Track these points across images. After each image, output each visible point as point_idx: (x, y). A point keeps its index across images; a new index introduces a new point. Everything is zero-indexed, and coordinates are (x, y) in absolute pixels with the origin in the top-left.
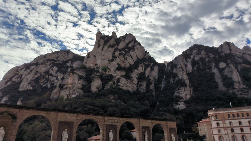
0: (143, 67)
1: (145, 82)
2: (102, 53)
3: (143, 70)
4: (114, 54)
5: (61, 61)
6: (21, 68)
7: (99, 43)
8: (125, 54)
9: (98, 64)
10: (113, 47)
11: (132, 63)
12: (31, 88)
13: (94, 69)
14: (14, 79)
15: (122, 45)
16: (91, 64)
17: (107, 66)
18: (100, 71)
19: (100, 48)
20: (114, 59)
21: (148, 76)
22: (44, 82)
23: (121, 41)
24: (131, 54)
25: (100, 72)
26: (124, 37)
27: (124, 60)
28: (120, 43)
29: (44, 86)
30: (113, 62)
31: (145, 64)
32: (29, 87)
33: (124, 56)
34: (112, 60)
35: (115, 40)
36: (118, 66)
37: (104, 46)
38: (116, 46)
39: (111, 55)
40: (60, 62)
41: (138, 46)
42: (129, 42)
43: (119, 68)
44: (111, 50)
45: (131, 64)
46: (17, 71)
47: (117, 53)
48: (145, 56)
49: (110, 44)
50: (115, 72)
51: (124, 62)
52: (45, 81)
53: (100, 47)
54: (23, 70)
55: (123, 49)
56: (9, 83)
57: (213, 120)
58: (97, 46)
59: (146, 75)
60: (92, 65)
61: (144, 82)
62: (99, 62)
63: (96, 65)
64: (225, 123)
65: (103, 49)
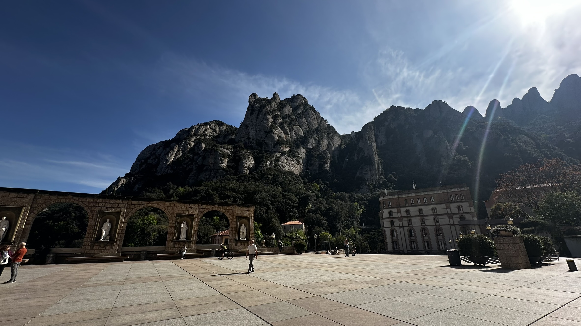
0: (315, 140)
2: (256, 122)
3: (316, 144)
4: (273, 122)
5: (210, 136)
6: (158, 146)
7: (253, 108)
8: (291, 123)
9: (251, 137)
10: (273, 114)
11: (301, 135)
12: (171, 172)
14: (150, 161)
15: (286, 111)
16: (241, 138)
17: (262, 140)
19: (254, 116)
20: (273, 130)
21: (323, 152)
22: (187, 163)
23: (285, 105)
24: (299, 123)
26: (291, 99)
28: (285, 108)
29: (188, 168)
30: (271, 134)
31: (318, 135)
32: (169, 170)
33: (288, 126)
34: (271, 132)
35: (277, 103)
36: (278, 140)
37: (259, 113)
38: (278, 113)
39: (269, 125)
40: (208, 137)
41: (310, 111)
42: (298, 107)
43: (280, 142)
44: (270, 117)
45: (299, 136)
46: (154, 150)
47: (278, 122)
48: (320, 124)
49: (268, 110)
50: (273, 147)
51: (288, 134)
52: (189, 163)
53: (254, 113)
54: (161, 148)
55: (287, 116)
56: (144, 166)
57: (385, 207)
58: (250, 112)
62: (252, 135)
63: (249, 138)
64: (400, 212)
65: (259, 116)
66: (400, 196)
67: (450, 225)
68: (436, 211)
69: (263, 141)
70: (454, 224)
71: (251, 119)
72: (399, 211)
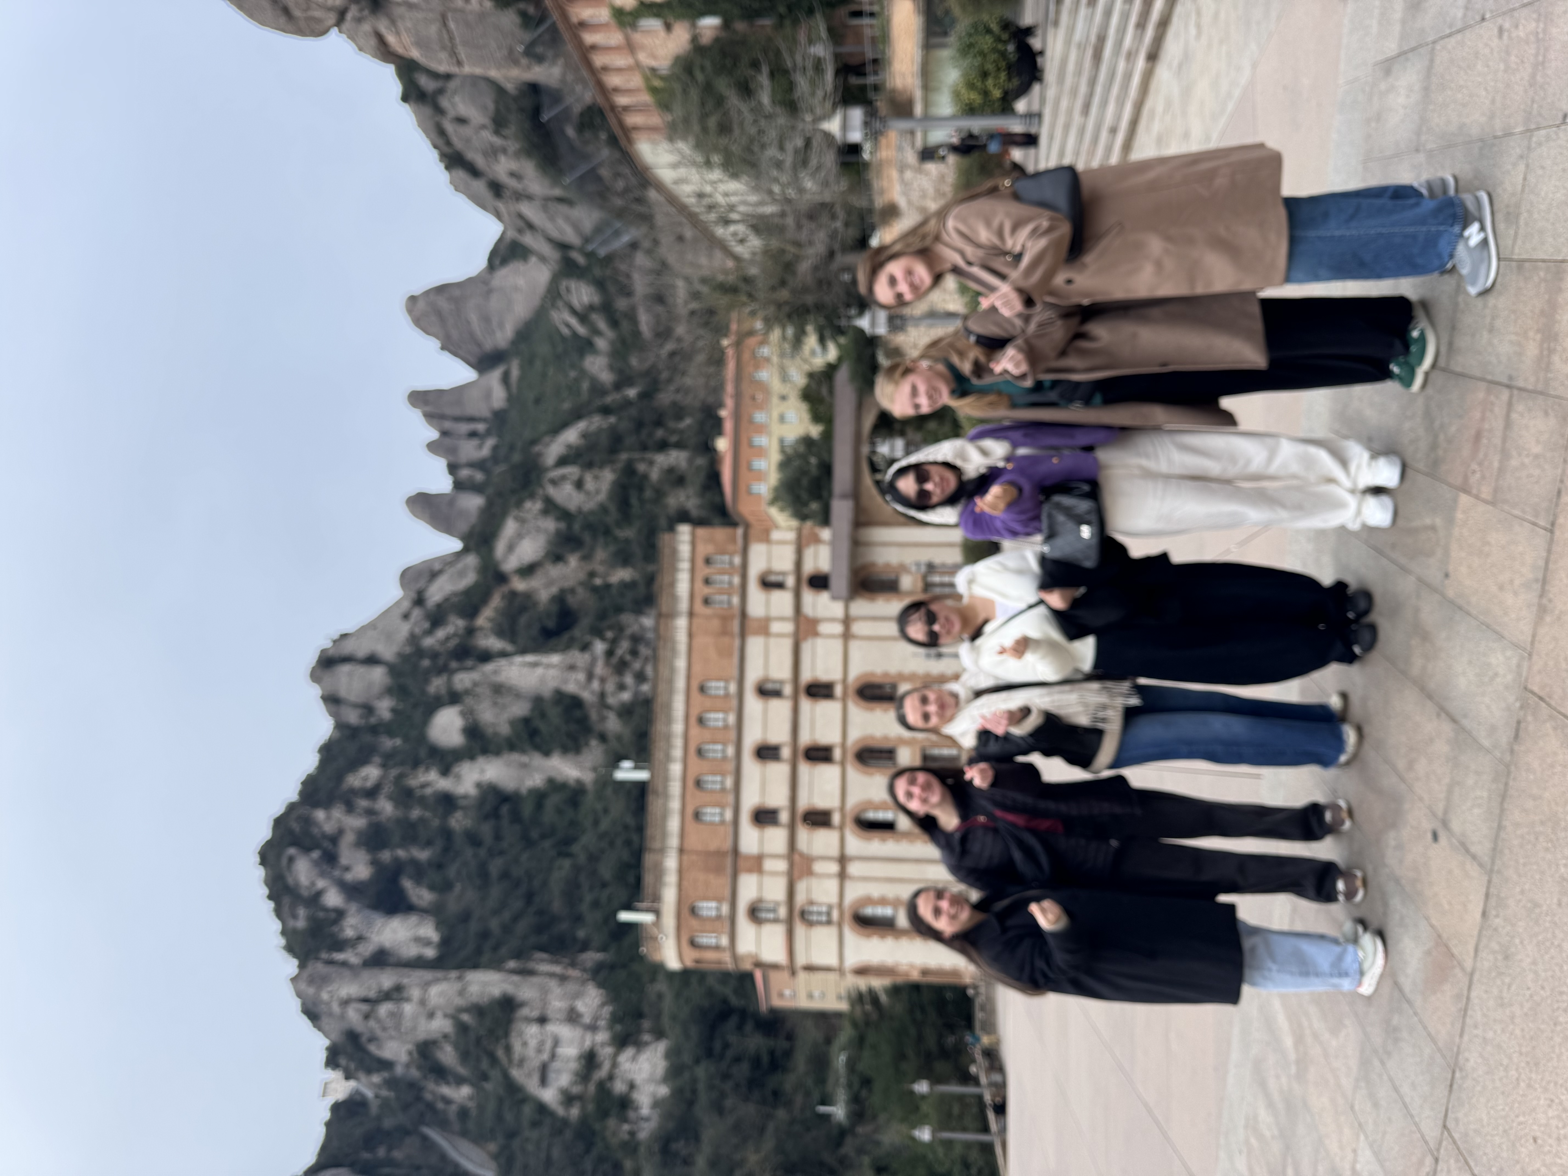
57: (724, 941)
64: (760, 858)
66: (674, 842)
67: (847, 636)
68: (774, 682)
70: (847, 621)
72: (757, 864)
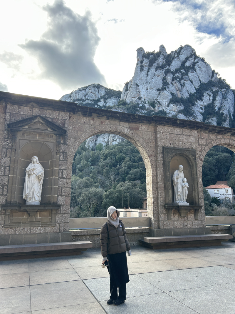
0: (210, 96)
1: (214, 119)
2: (147, 80)
3: (211, 101)
4: (164, 79)
7: (142, 64)
8: (182, 78)
9: (142, 96)
10: (163, 68)
11: (193, 91)
13: (138, 104)
15: (175, 65)
16: (133, 98)
18: (147, 106)
19: (144, 73)
20: (166, 87)
21: (219, 109)
23: (173, 58)
24: (190, 78)
25: (146, 108)
26: (177, 52)
27: (180, 86)
28: (173, 62)
30: (165, 92)
31: (213, 90)
33: (180, 81)
34: (163, 89)
35: (164, 57)
36: (173, 98)
37: (149, 69)
38: (167, 67)
39: (161, 82)
40: (90, 102)
41: (200, 63)
42: (187, 59)
43: (174, 100)
44: (160, 72)
45: (191, 93)
47: (169, 78)
48: (212, 78)
49: (158, 64)
50: (168, 106)
51: (180, 91)
53: (143, 70)
55: (177, 71)
58: (139, 69)
59: (217, 108)
60: (134, 100)
61: (212, 119)
62: (144, 94)
63: (140, 98)
65: (149, 73)
69: (155, 100)
71: (141, 77)
